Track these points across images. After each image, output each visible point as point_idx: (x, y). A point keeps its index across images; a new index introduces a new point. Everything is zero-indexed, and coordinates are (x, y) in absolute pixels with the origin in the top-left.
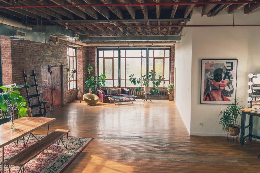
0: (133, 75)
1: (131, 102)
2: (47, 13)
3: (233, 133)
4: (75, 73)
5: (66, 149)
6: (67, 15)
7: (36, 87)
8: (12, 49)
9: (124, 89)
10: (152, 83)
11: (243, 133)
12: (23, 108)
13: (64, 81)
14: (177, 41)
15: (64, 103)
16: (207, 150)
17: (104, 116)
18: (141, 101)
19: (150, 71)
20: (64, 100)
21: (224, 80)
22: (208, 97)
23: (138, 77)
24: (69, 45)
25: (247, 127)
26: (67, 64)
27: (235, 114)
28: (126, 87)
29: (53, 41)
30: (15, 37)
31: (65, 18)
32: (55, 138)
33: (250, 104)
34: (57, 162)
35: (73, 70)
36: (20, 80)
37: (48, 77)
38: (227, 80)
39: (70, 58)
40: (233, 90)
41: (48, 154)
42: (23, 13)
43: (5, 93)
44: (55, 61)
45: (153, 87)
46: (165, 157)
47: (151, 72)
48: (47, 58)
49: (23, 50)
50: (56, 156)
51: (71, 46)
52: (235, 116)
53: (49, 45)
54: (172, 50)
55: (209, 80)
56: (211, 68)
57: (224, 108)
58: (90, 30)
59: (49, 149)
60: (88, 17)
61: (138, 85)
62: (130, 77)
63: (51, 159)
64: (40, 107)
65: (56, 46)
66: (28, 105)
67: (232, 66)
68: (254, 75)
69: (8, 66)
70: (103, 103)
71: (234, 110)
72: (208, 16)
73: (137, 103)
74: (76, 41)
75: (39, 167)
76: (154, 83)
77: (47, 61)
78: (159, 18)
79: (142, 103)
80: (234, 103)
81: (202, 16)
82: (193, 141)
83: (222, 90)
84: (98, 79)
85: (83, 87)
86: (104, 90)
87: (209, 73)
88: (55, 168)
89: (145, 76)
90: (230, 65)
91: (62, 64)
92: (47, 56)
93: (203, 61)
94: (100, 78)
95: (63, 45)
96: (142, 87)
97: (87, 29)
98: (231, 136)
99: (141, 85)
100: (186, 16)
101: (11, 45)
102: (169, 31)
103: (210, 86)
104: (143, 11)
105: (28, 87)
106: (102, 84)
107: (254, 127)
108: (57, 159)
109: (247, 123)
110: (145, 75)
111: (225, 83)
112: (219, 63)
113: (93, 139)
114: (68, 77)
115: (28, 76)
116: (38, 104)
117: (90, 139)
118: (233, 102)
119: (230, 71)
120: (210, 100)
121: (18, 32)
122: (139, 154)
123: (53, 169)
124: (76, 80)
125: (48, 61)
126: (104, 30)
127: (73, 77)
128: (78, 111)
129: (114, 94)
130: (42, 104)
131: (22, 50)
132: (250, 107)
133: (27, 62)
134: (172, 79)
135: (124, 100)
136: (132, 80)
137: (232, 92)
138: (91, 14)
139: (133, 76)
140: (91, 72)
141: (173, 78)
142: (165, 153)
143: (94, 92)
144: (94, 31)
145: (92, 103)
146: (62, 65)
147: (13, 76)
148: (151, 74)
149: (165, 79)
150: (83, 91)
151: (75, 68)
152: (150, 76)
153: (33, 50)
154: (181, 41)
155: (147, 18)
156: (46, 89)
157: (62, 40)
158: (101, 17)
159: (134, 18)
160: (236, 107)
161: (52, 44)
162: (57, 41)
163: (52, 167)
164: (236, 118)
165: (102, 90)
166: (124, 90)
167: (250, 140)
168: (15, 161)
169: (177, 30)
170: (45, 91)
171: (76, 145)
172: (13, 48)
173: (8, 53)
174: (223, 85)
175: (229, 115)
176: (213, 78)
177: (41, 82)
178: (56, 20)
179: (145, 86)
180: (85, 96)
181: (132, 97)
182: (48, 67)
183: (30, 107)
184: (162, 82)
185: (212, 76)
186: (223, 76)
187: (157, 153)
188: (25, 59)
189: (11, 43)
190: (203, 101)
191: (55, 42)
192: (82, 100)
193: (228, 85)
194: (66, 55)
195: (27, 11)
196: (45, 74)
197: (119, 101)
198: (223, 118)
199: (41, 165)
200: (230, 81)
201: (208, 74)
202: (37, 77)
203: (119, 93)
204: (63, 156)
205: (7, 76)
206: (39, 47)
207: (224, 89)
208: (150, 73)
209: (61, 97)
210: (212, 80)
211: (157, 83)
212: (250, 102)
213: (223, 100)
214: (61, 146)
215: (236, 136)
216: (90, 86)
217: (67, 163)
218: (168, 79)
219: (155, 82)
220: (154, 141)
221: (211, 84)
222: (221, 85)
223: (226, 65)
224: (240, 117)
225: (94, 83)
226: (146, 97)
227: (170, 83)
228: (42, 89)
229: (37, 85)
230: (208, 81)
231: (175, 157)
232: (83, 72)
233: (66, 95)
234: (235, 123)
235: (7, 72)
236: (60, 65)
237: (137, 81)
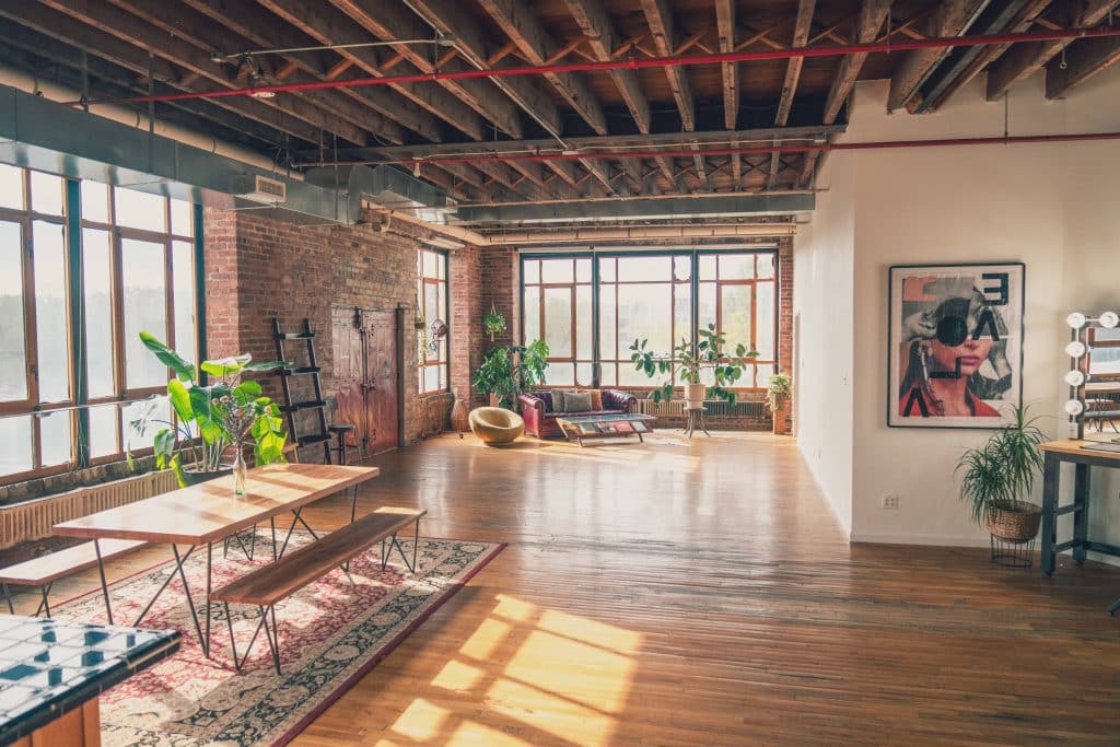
0: (645, 342)
1: (636, 439)
2: (355, 122)
3: (1014, 532)
4: (444, 338)
5: (410, 574)
6: (420, 127)
7: (315, 376)
8: (238, 246)
9: (613, 392)
10: (712, 371)
11: (1050, 536)
12: (271, 441)
13: (406, 364)
14: (800, 214)
15: (406, 437)
16: (912, 590)
17: (541, 480)
18: (674, 437)
19: (703, 326)
20: (405, 427)
21: (973, 339)
22: (916, 401)
23: (661, 350)
24: (425, 240)
25: (1066, 510)
26: (416, 306)
27: (1020, 465)
28: (618, 388)
29: (370, 225)
30: (250, 197)
31: (411, 138)
32: (375, 532)
33: (1075, 425)
34: (384, 610)
35: (438, 326)
36: (262, 348)
37: (354, 347)
38: (986, 341)
39: (426, 285)
40: (1009, 377)
41: (350, 589)
42: (277, 124)
43: (216, 385)
44: (376, 293)
45: (717, 383)
46: (759, 607)
47: (708, 330)
48: (350, 282)
49: (277, 250)
50: (379, 593)
51: (431, 242)
52: (1018, 471)
53: (359, 239)
54: (783, 252)
55: (918, 339)
56: (926, 298)
57: (980, 442)
58: (496, 182)
59: (356, 573)
60: (489, 132)
61: (660, 379)
62: (632, 348)
63: (362, 601)
64: (326, 445)
65: (380, 240)
66: (288, 428)
67: (1004, 289)
68: (1089, 317)
69: (226, 302)
70: (538, 441)
71: (1015, 449)
72: (910, 112)
73: (660, 442)
74: (447, 223)
75: (323, 623)
76: (718, 371)
77: (350, 290)
78: (733, 127)
79: (676, 442)
80: (1014, 422)
81: (890, 111)
82: (864, 561)
83: (969, 376)
84: (522, 357)
85: (470, 387)
86: (541, 396)
87: (919, 315)
88: (375, 627)
89: (685, 345)
90: (997, 283)
91: (399, 304)
92: (352, 276)
93: (893, 270)
94: (530, 355)
95: (403, 240)
96: (676, 385)
97: (484, 177)
98: (1005, 546)
99: (673, 379)
100: (831, 114)
101: (238, 232)
102: (772, 181)
103: (924, 363)
104: (677, 96)
105: (289, 373)
106: (535, 376)
107: (1093, 511)
108: (382, 603)
109: (1066, 497)
110: (688, 341)
111: (978, 353)
112: (955, 279)
113: (504, 546)
114: (420, 349)
115: (290, 336)
116: (319, 433)
117: (493, 547)
118: (1009, 419)
119: (998, 307)
120: (925, 414)
121: (261, 182)
122: (664, 595)
123: (370, 632)
124: (448, 363)
125: (354, 290)
126: (543, 180)
127: (437, 348)
128: (451, 465)
129: (577, 409)
130: (334, 436)
131: (270, 250)
132: (1076, 435)
133: (288, 290)
134: (783, 358)
135: (612, 429)
136: (641, 363)
137: (1005, 384)
138: (501, 120)
139: (643, 346)
140: (496, 334)
141: (786, 355)
142: (757, 596)
143: (508, 404)
144: (508, 185)
145: (501, 439)
146: (402, 306)
147: (240, 335)
148: (706, 339)
149: (758, 358)
150: (470, 399)
151: (442, 318)
152: (704, 345)
153: (308, 252)
154: (814, 213)
155: (690, 126)
156: (346, 388)
157: (400, 220)
158: (532, 131)
159: (644, 130)
160: (1022, 436)
161: (370, 234)
162: (384, 222)
163: (365, 624)
164: (1023, 476)
165: (536, 395)
166: (611, 396)
167: (1079, 560)
168: (247, 589)
169: (802, 174)
170: (343, 391)
171: (446, 562)
172: (242, 242)
173: (228, 258)
174: (970, 357)
175: (996, 466)
176: (933, 332)
177: (330, 361)
178: (382, 146)
179: (685, 384)
180: (476, 416)
181: (642, 421)
182: (353, 313)
183: (293, 441)
184: (750, 367)
185: (929, 328)
186: (972, 324)
187: (728, 595)
188: (280, 280)
189: (238, 224)
190: (896, 419)
191: (377, 228)
192: (467, 430)
193: (991, 356)
194: (413, 275)
195: (292, 113)
196: (345, 332)
197: (593, 432)
198: (972, 477)
199: (332, 618)
200: (997, 342)
201: (915, 321)
202: (317, 342)
203: (595, 408)
204: (404, 594)
205: (222, 335)
206: (326, 241)
207: (977, 373)
208: (705, 333)
209: (396, 417)
210: (931, 339)
211: (729, 371)
212: (1077, 417)
213: (973, 414)
214: (395, 562)
215: (1024, 547)
216: (493, 384)
217: (414, 616)
218: (772, 359)
219: (722, 369)
220: (719, 558)
221: (926, 356)
222: (965, 357)
223: (981, 284)
224: (1037, 473)
225: (508, 373)
226: (691, 423)
227: (777, 372)
228: (331, 383)
229: (318, 369)
230: (916, 345)
231: (794, 608)
232: (471, 332)
233: (413, 411)
234: (1018, 498)
235: (222, 321)
236: (393, 306)
237: (657, 365)
